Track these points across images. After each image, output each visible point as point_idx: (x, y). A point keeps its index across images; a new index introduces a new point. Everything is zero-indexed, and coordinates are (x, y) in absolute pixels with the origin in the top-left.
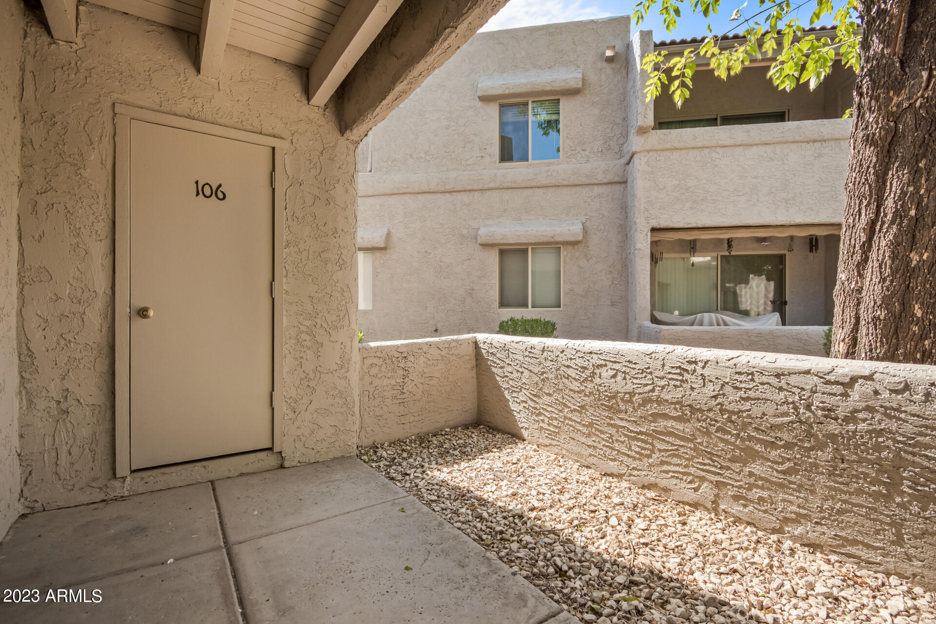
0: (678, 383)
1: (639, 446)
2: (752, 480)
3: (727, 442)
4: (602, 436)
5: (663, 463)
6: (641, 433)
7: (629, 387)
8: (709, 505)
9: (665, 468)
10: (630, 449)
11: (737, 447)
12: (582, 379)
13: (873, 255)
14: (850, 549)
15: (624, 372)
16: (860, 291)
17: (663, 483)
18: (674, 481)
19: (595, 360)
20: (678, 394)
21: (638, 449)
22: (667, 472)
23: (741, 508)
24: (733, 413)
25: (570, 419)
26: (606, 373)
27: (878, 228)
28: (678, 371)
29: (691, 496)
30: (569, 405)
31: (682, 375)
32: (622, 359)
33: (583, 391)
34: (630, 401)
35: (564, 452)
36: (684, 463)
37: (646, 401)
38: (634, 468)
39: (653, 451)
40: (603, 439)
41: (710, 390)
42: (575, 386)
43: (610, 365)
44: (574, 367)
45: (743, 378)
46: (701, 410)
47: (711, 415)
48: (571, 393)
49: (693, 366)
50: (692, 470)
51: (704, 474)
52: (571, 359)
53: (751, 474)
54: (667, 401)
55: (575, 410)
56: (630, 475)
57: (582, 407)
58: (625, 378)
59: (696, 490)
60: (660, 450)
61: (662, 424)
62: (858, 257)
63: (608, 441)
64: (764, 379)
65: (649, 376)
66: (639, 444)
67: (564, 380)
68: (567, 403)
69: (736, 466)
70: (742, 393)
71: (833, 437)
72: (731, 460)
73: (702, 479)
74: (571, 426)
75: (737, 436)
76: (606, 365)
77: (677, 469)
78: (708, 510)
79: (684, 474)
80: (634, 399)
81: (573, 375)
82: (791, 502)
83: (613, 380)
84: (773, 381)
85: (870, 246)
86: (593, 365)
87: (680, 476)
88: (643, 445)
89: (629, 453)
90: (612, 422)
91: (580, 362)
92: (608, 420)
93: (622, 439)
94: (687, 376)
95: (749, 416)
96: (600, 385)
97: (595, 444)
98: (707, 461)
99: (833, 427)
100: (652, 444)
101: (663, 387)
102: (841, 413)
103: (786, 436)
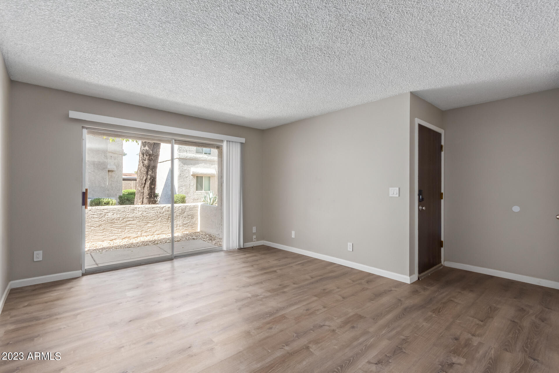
0: (133, 213)
1: (121, 230)
2: (148, 228)
3: (143, 222)
4: (108, 231)
5: (128, 231)
6: (122, 226)
7: (119, 216)
8: (140, 236)
9: (129, 232)
10: (118, 231)
11: (146, 223)
12: (100, 217)
13: (146, 186)
14: (163, 233)
15: (117, 213)
16: (144, 192)
17: (128, 236)
18: (131, 234)
19: (106, 211)
20: (133, 215)
21: (121, 231)
22: (129, 233)
23: (146, 234)
24: (145, 216)
25: (94, 230)
26: (109, 214)
27: (147, 180)
28: (133, 210)
29: (136, 236)
30: (94, 226)
31: (133, 211)
32: (116, 210)
33: (101, 220)
34: (119, 220)
35: (91, 241)
36: (134, 229)
37: (124, 218)
38: (120, 236)
39: (126, 230)
40: (109, 232)
41: (140, 213)
42: (97, 220)
43: (111, 212)
44: (97, 214)
45: (146, 210)
46: (138, 217)
47: (140, 218)
48: (95, 222)
49: (136, 209)
50: (136, 230)
51: (139, 230)
52: (95, 212)
53: (148, 227)
54: (130, 217)
55: (97, 227)
56: (119, 238)
57: (100, 225)
58: (117, 214)
59: (137, 234)
60: (127, 229)
61: (128, 223)
62: (143, 186)
63: (110, 232)
64: (151, 209)
65: (125, 213)
66: (121, 229)
67: (91, 219)
68: (93, 225)
69: (145, 226)
70: (147, 212)
71: (161, 216)
72: (144, 225)
73: (139, 231)
74: (94, 232)
75: (146, 221)
76: (110, 212)
77: (132, 231)
78: (140, 237)
79: (134, 232)
80: (120, 219)
81: (96, 217)
82: (154, 229)
83: (113, 215)
84: (152, 209)
85: (146, 184)
86: (105, 213)
87: (133, 233)
88: (123, 229)
89: (118, 232)
90: (112, 226)
91: (100, 213)
92: (111, 226)
93: (116, 229)
94: (135, 211)
95: (148, 216)
96: (108, 218)
97: (105, 234)
98: (139, 227)
99: (161, 215)
100: (125, 228)
101: (129, 214)
102: (162, 212)
103: (154, 218)
